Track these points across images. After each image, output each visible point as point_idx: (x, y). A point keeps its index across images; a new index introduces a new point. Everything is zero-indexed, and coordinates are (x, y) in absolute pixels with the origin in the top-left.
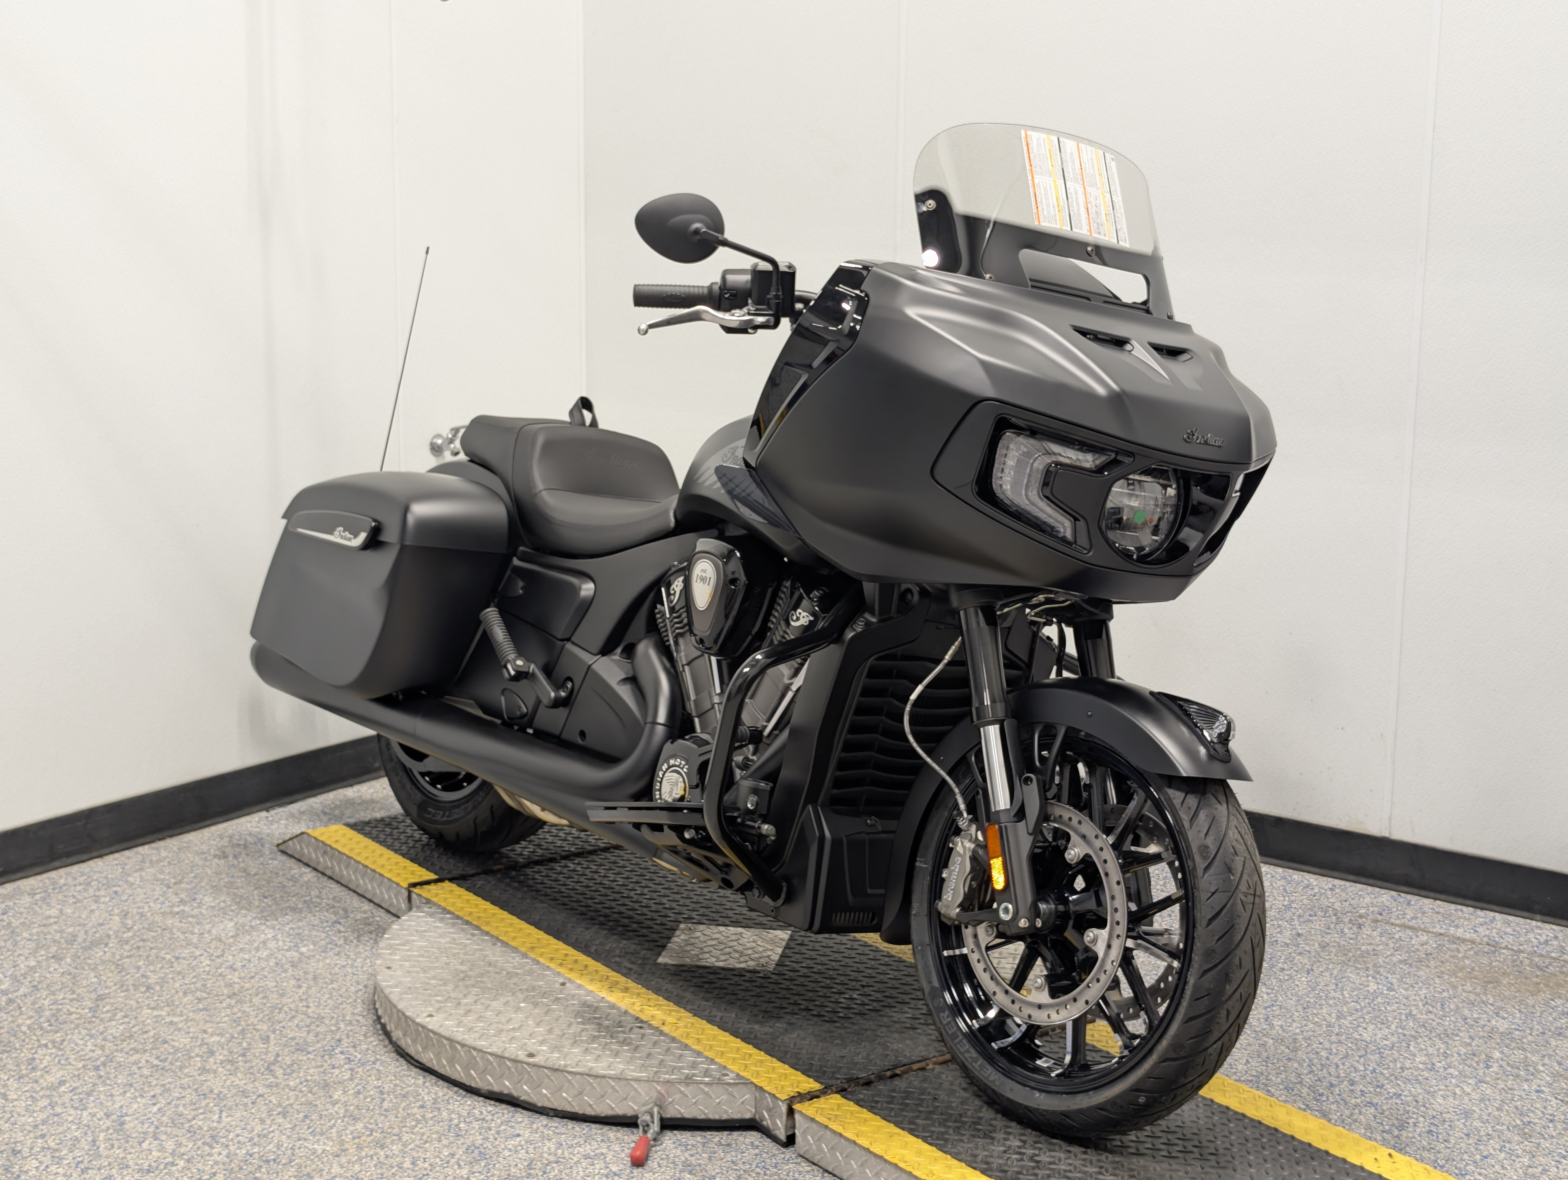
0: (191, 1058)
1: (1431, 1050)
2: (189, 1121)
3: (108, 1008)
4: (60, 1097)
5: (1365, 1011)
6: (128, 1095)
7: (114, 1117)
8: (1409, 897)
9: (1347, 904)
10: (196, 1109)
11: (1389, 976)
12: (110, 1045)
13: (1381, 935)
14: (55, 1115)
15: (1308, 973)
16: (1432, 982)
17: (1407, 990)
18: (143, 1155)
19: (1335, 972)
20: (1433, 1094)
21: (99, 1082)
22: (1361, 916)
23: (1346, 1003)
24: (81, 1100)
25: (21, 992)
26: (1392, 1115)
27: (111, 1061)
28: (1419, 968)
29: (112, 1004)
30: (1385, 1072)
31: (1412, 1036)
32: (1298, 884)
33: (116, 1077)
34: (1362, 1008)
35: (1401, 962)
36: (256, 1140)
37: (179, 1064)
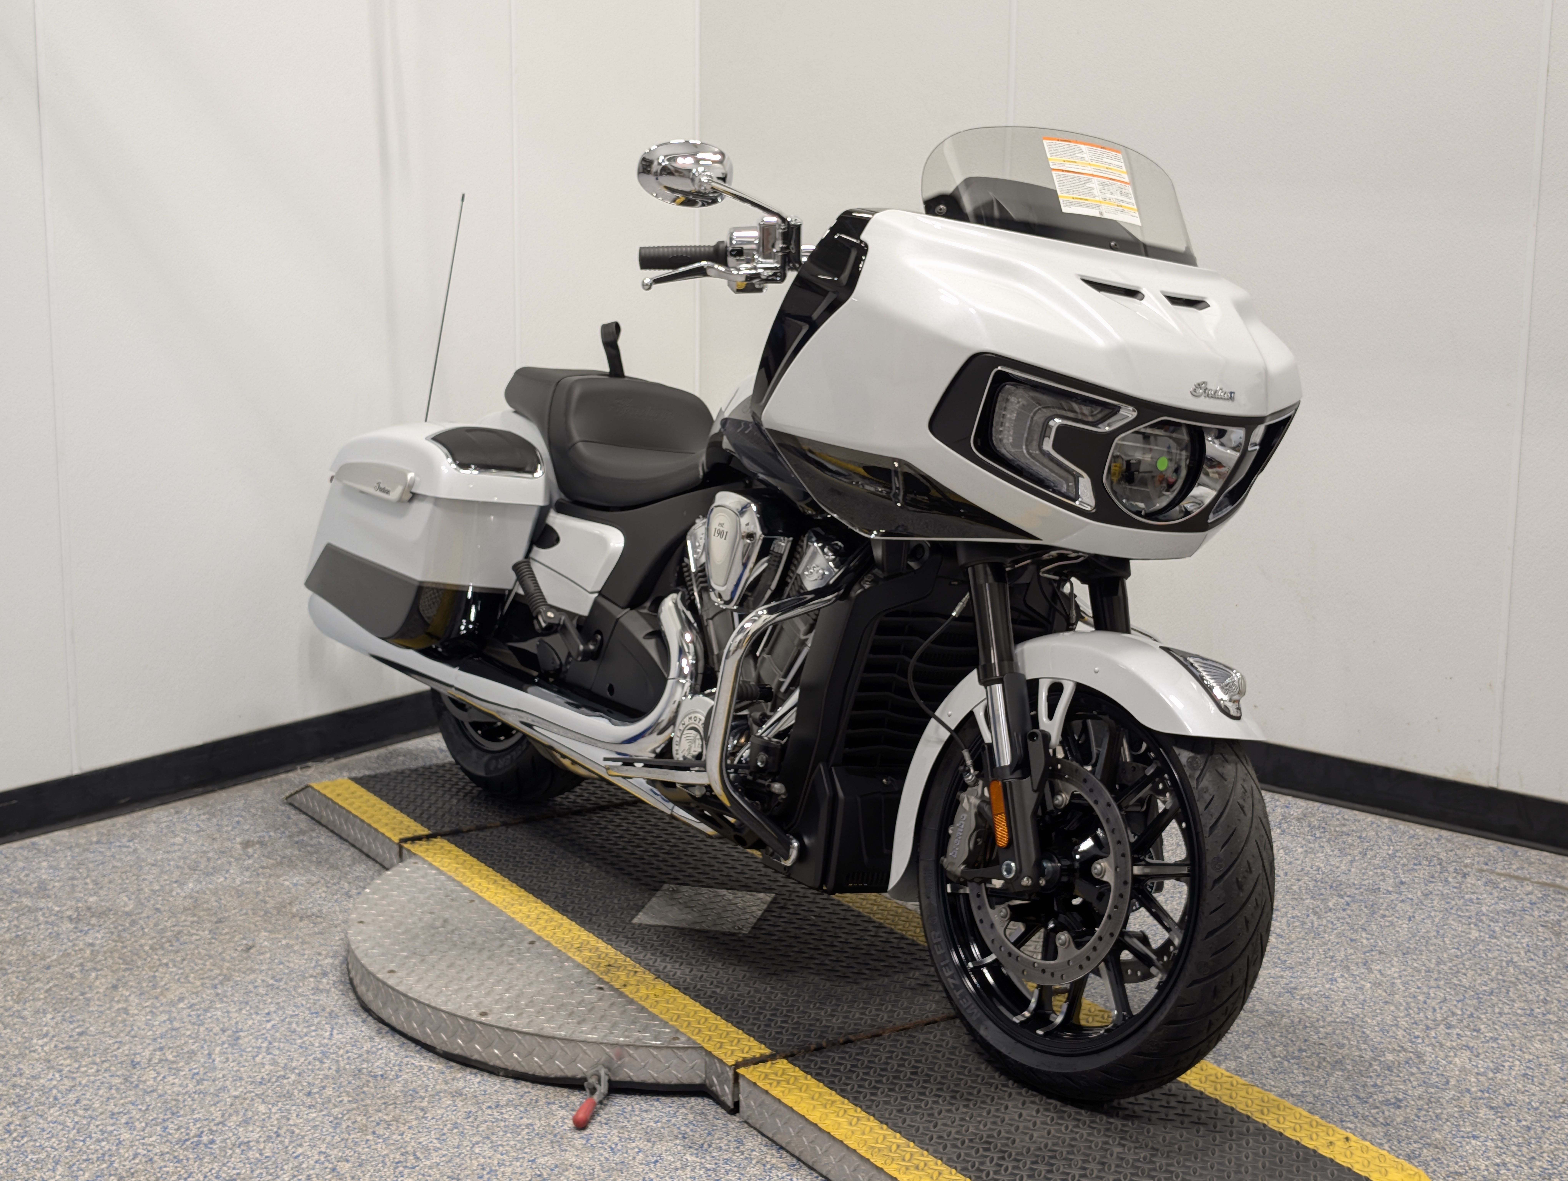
0: (305, 978)
1: (1530, 996)
2: (301, 1038)
3: (226, 930)
4: (179, 1013)
5: (1466, 957)
6: (244, 1012)
7: (230, 1032)
8: (1516, 848)
9: (1452, 854)
10: (309, 1027)
11: (1492, 924)
12: (228, 965)
13: (1486, 884)
14: (173, 1029)
15: (1410, 920)
16: (1535, 931)
17: (1508, 937)
18: (256, 1069)
19: (1437, 920)
20: (1530, 1039)
21: (216, 999)
22: (1466, 866)
23: (1446, 949)
24: (199, 1016)
25: (144, 915)
26: (1487, 1057)
27: (229, 980)
28: (1522, 918)
29: (231, 928)
30: (1483, 1016)
31: (1511, 982)
32: (1404, 833)
33: (232, 995)
34: (1463, 955)
35: (1505, 911)
36: (365, 1056)
37: (293, 983)
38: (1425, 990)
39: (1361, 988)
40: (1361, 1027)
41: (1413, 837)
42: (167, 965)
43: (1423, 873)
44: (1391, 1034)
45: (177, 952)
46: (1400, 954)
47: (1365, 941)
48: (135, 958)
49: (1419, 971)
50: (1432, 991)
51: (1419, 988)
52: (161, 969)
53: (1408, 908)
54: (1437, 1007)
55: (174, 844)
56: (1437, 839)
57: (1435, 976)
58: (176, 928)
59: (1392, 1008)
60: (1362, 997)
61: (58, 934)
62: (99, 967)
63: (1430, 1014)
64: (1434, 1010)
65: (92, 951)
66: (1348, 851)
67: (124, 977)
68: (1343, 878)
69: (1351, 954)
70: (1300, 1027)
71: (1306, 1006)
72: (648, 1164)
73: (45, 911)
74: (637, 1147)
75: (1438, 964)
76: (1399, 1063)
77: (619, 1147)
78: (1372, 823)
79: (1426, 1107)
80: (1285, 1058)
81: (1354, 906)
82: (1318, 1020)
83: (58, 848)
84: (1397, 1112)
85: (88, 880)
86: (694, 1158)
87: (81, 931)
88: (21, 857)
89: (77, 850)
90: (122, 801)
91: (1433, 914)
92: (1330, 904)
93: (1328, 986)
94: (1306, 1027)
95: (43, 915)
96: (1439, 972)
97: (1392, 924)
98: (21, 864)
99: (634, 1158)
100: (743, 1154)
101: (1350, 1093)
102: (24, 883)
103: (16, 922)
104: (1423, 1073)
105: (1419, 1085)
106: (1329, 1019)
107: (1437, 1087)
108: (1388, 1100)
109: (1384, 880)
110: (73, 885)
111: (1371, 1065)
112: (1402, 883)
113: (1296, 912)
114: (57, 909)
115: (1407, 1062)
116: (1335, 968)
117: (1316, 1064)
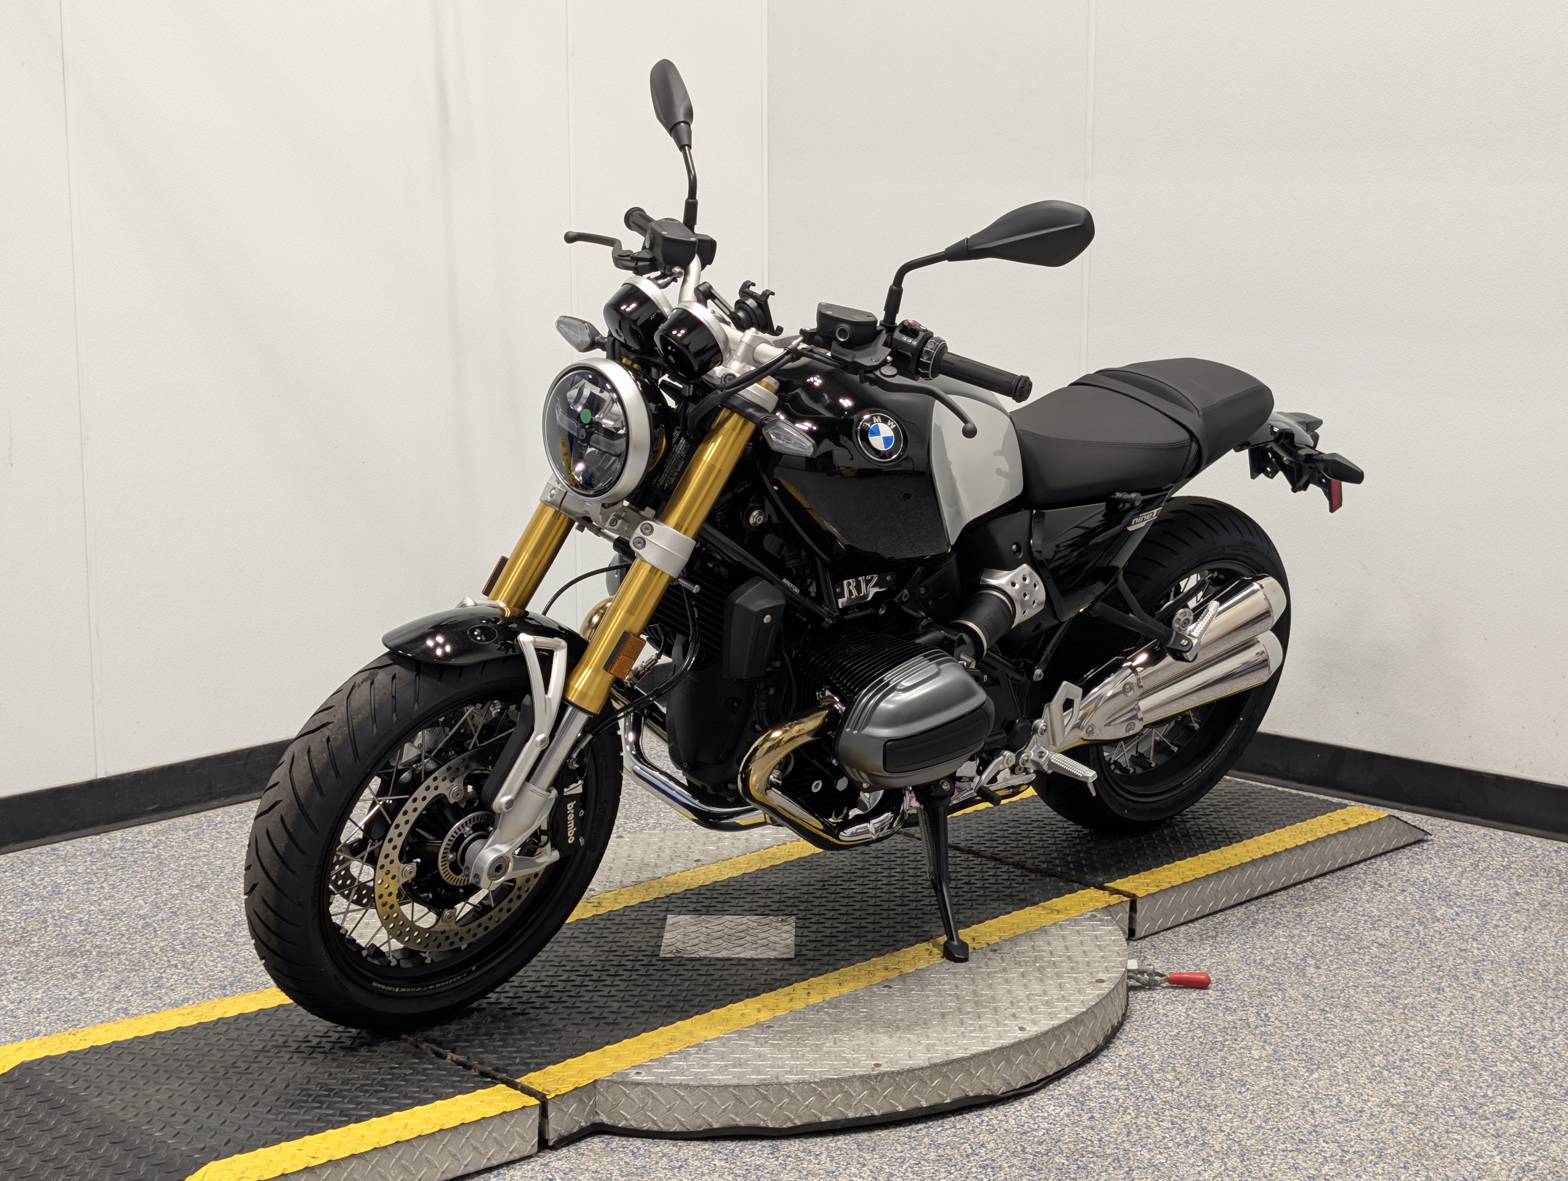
38: (1543, 1000)
39: (1471, 998)
40: (1471, 1037)
41: (1530, 848)
42: (176, 966)
43: (1540, 884)
44: (1504, 1043)
45: (188, 954)
46: (1514, 963)
47: (1476, 951)
48: (142, 959)
49: (1536, 981)
50: (1549, 1000)
51: (1535, 998)
52: (168, 971)
53: (1524, 918)
54: (1555, 1017)
55: (200, 850)
56: (1556, 851)
57: (1554, 985)
58: (190, 931)
59: (1506, 1018)
60: (1471, 1007)
61: (66, 936)
62: (104, 968)
63: (1547, 1024)
64: (1552, 1020)
65: (99, 952)
66: (1457, 863)
67: (129, 977)
68: (1453, 889)
69: (1460, 964)
70: (1403, 1037)
71: (1410, 1015)
72: (672, 1169)
73: (55, 913)
74: (661, 1151)
75: (1556, 974)
76: (1513, 1074)
77: (642, 1152)
78: (1485, 835)
79: (1542, 1118)
80: (1385, 1068)
81: (1465, 917)
82: (1422, 1030)
83: (78, 853)
84: (1511, 1123)
85: (105, 885)
86: (723, 1163)
87: (90, 933)
88: (38, 863)
89: (98, 855)
90: (150, 808)
91: (1551, 925)
92: (1438, 914)
93: (1434, 996)
94: (1408, 1036)
95: (53, 917)
96: (1558, 982)
97: (1505, 933)
98: (37, 869)
99: (657, 1163)
100: (777, 1160)
101: (1457, 1104)
102: (38, 886)
103: (23, 924)
104: (1538, 1084)
105: (1535, 1097)
106: (1434, 1028)
107: (1555, 1098)
108: (1499, 1111)
109: (1497, 891)
110: (88, 889)
111: (1480, 1074)
112: (1517, 894)
113: (1400, 922)
114: (68, 911)
115: (1521, 1073)
116: (1442, 978)
117: (1420, 1074)
